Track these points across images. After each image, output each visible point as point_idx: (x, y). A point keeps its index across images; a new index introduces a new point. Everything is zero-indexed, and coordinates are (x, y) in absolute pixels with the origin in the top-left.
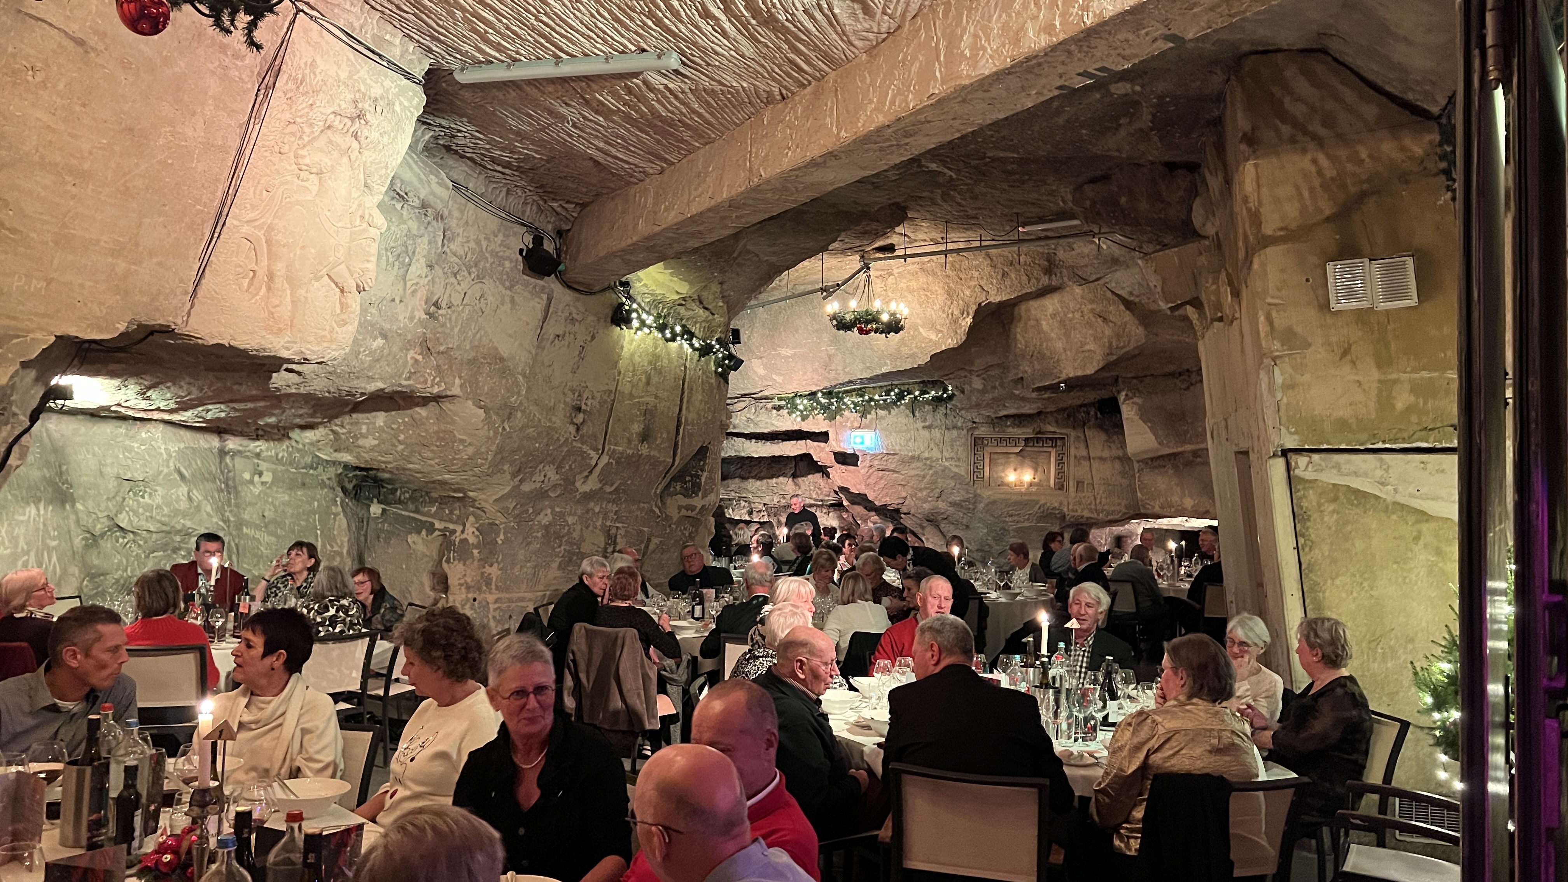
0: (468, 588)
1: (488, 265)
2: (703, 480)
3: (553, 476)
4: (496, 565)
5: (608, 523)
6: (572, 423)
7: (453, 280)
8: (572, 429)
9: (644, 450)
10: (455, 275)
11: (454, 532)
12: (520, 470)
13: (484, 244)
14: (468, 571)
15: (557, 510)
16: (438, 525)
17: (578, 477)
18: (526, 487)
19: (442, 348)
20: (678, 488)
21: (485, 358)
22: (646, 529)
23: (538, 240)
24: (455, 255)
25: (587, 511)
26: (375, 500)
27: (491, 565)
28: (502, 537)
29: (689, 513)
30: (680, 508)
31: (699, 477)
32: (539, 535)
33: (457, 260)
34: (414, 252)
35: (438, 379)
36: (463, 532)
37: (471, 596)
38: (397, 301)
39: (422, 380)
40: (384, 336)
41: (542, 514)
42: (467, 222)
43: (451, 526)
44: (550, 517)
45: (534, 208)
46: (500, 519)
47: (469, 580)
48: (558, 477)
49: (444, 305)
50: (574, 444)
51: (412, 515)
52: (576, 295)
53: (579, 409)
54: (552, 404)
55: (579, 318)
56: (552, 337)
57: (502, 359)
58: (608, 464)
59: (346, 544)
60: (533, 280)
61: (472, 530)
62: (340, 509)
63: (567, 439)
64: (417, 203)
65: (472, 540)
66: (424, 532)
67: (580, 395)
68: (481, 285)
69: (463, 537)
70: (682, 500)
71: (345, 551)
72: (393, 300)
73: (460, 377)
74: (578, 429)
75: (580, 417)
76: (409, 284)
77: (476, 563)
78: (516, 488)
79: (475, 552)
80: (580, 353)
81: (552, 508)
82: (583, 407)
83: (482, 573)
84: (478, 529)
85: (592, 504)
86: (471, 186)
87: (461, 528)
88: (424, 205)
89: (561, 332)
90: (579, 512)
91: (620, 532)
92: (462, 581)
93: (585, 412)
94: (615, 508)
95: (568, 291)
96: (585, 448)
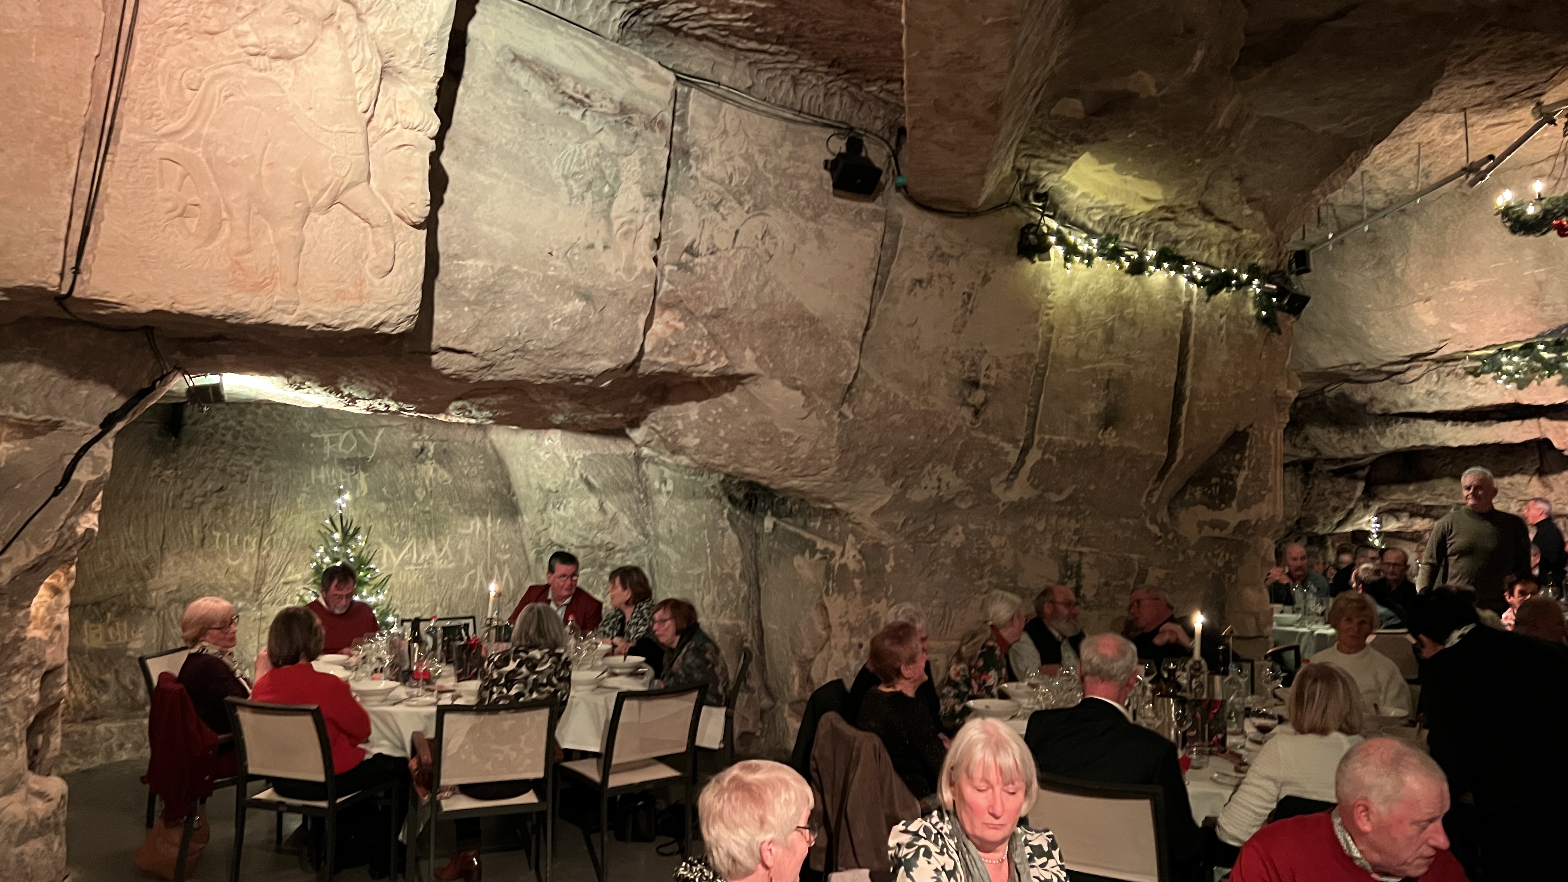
0: (852, 629)
1: (771, 189)
2: (1240, 482)
3: (953, 481)
4: (884, 601)
5: (1063, 547)
6: (965, 404)
7: (713, 214)
8: (967, 413)
9: (1110, 438)
10: (716, 207)
11: (833, 554)
12: (895, 473)
13: (760, 160)
14: (851, 608)
15: (972, 527)
16: (820, 545)
17: (993, 481)
18: (916, 496)
19: (708, 310)
20: (1198, 494)
21: (786, 320)
22: (1135, 556)
23: (855, 144)
24: (711, 179)
25: (1024, 529)
26: (769, 513)
27: (878, 601)
28: (892, 563)
29: (1217, 533)
30: (1201, 525)
31: (1232, 478)
32: (948, 561)
33: (716, 187)
34: (617, 178)
35: (713, 353)
36: (842, 555)
37: (855, 640)
38: (599, 246)
39: (687, 354)
40: (586, 297)
41: (951, 531)
42: (725, 132)
43: (832, 547)
44: (962, 537)
45: (846, 99)
46: (887, 540)
47: (852, 620)
48: (960, 481)
49: (702, 249)
50: (973, 434)
51: (798, 531)
52: (944, 219)
53: (975, 384)
54: (925, 378)
55: (956, 252)
56: (908, 283)
57: (813, 320)
58: (1042, 462)
59: (739, 565)
60: (854, 204)
61: (853, 552)
62: (727, 523)
63: (959, 428)
64: (609, 108)
65: (852, 566)
66: (807, 554)
67: (973, 364)
68: (761, 218)
69: (843, 561)
70: (1204, 513)
71: (737, 574)
72: (591, 246)
73: (754, 349)
74: (977, 413)
75: (979, 396)
76: (616, 224)
77: (859, 596)
78: (896, 498)
79: (857, 582)
80: (965, 304)
81: (965, 525)
82: (983, 381)
83: (869, 611)
84: (860, 552)
85: (1029, 520)
86: (724, 79)
87: (841, 549)
88: (624, 110)
89: (924, 276)
90: (1009, 530)
91: (1085, 559)
92: (844, 620)
93: (986, 387)
94: (1074, 525)
95: (929, 215)
96: (993, 439)
